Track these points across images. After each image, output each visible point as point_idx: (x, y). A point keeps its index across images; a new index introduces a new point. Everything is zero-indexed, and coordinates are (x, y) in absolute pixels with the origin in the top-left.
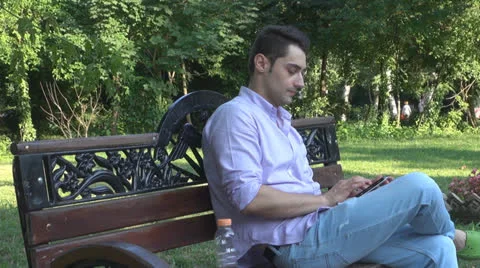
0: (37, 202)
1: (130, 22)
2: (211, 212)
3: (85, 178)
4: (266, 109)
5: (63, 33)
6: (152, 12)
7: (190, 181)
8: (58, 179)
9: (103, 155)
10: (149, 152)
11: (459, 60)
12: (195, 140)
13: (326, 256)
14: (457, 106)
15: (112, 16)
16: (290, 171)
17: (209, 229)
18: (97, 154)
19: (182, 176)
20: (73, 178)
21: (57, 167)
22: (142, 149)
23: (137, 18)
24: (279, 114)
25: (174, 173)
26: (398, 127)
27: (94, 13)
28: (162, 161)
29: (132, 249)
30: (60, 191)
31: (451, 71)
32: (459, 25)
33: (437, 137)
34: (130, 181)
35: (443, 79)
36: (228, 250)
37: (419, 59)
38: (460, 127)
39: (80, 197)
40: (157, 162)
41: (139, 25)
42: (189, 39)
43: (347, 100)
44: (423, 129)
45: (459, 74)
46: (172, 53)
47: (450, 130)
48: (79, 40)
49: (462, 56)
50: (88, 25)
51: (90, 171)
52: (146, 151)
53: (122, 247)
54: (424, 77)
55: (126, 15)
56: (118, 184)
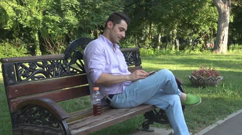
0: (11, 82)
1: (76, 11)
2: (88, 85)
3: (33, 72)
4: (109, 43)
5: (51, 16)
6: (84, 8)
7: (78, 72)
8: (21, 73)
9: (41, 63)
10: (61, 61)
11: (200, 25)
12: (80, 56)
13: (130, 101)
14: (200, 43)
15: (70, 9)
16: (117, 69)
17: (87, 91)
18: (38, 62)
19: (75, 71)
20: (27, 72)
21: (21, 68)
22: (57, 61)
23: (79, 10)
24: (114, 46)
25: (71, 70)
26: (178, 50)
27: (62, 7)
28: (66, 65)
29: (47, 100)
30: (22, 78)
31: (198, 30)
32: (201, 12)
33: (192, 54)
34: (52, 73)
35: (195, 32)
36: (97, 100)
37: (187, 25)
38: (201, 50)
39: (30, 80)
40: (64, 66)
41: (80, 12)
42: (99, 18)
43: (159, 41)
44: (187, 51)
45: (200, 30)
46: (92, 23)
47: (197, 52)
48: (57, 18)
49: (202, 24)
50: (61, 13)
51: (35, 69)
52: (59, 61)
53: (42, 100)
54: (189, 31)
55: (74, 9)
56: (47, 74)
